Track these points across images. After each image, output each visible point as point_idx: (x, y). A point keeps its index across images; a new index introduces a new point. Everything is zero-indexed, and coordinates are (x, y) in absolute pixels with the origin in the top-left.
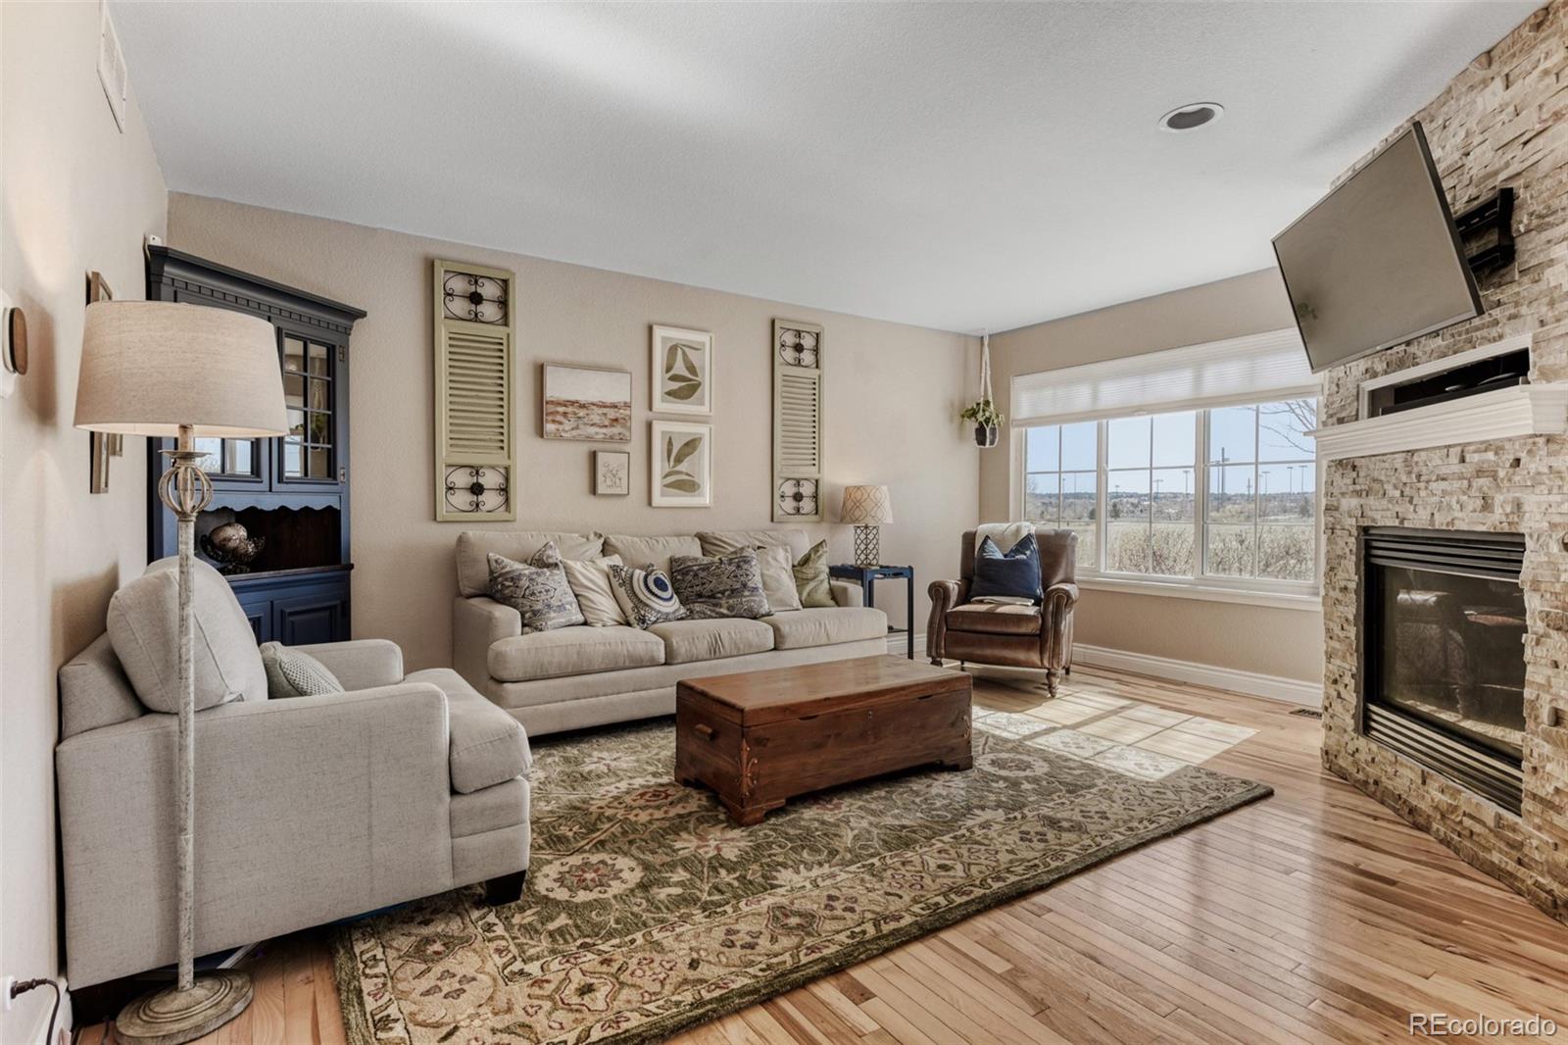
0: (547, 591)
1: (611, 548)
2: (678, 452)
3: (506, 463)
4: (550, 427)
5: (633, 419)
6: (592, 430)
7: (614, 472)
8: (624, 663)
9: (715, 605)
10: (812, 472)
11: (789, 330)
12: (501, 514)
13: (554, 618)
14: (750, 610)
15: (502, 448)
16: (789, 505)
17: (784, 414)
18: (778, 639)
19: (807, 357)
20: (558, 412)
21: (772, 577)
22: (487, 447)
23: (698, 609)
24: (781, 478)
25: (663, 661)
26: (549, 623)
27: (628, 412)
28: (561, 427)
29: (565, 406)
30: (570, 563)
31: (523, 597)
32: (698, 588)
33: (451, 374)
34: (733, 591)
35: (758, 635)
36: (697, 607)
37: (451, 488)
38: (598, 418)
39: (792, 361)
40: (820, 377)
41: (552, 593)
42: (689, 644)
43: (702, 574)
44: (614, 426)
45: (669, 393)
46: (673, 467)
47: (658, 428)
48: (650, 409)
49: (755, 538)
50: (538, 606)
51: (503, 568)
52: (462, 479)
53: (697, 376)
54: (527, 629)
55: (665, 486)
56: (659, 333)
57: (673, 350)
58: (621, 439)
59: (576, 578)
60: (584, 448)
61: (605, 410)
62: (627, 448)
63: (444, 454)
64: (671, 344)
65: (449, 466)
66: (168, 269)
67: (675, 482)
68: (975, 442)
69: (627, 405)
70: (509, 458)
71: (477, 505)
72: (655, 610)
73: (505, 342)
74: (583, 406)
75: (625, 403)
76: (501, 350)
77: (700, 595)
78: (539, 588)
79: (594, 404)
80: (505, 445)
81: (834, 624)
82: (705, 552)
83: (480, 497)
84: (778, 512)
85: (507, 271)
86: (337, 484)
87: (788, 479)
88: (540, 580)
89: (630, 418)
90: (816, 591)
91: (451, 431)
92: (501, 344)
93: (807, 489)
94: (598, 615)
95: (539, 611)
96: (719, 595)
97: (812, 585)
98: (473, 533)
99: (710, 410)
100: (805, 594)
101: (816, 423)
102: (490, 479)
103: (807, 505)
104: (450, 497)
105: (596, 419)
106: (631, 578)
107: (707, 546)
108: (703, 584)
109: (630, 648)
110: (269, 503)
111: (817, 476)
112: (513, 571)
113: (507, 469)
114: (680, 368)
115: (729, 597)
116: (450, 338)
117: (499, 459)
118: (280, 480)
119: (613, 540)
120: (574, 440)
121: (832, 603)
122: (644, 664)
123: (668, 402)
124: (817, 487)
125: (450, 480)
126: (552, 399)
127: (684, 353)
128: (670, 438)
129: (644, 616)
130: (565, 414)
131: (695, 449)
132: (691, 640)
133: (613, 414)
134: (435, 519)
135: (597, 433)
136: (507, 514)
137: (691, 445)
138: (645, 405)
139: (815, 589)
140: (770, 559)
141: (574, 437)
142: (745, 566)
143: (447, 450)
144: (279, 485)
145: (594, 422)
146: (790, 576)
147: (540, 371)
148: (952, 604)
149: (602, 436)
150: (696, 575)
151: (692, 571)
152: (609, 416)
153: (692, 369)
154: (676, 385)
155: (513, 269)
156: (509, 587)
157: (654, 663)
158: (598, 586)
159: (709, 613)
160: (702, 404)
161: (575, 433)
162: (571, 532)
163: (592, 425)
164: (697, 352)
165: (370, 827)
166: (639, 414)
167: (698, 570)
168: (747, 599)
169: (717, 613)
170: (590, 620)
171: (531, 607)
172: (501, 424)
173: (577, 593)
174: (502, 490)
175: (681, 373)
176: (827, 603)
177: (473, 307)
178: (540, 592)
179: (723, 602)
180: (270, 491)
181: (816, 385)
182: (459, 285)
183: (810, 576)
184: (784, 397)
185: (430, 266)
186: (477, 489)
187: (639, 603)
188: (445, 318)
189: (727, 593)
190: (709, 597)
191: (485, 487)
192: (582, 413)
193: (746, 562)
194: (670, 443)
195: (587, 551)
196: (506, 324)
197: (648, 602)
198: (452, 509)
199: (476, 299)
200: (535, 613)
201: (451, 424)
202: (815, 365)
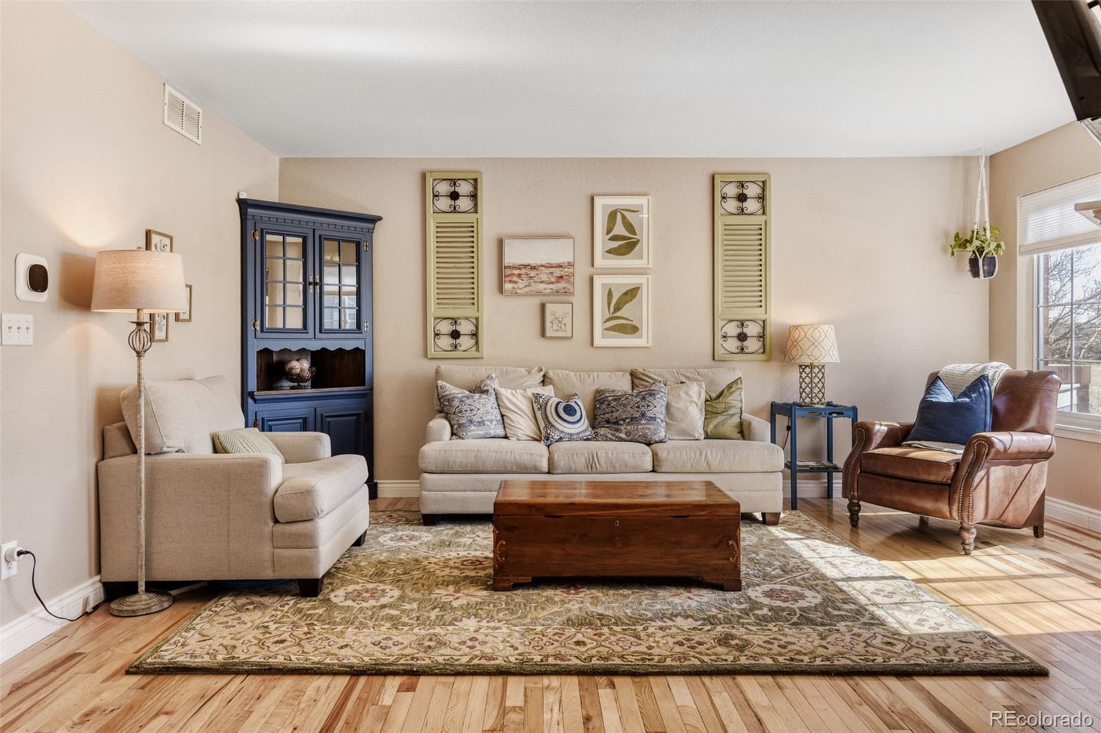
0: (471, 410)
1: (548, 380)
2: (618, 300)
3: (476, 315)
4: (508, 286)
5: (576, 275)
6: (542, 286)
7: (560, 320)
8: (512, 468)
9: (617, 430)
10: (759, 314)
11: (731, 182)
12: (472, 353)
13: (473, 430)
14: (645, 436)
15: (473, 304)
16: (733, 344)
17: (725, 260)
18: (656, 463)
19: (752, 205)
20: (513, 274)
21: (680, 409)
22: (464, 304)
23: (602, 433)
24: (723, 320)
25: (546, 470)
26: (469, 434)
27: (571, 270)
28: (516, 286)
29: (520, 269)
30: (502, 391)
31: (454, 413)
32: (607, 415)
33: (437, 252)
34: (632, 419)
35: (634, 457)
36: (602, 431)
37: (438, 335)
38: (546, 276)
39: (734, 211)
40: (766, 222)
41: (475, 412)
42: (569, 459)
43: (614, 404)
44: (559, 282)
45: (609, 252)
46: (613, 313)
47: (598, 282)
48: (593, 266)
49: (682, 375)
50: (463, 421)
51: (444, 392)
52: (446, 327)
53: (636, 234)
54: (454, 437)
55: (605, 329)
56: (599, 202)
57: (612, 216)
58: (565, 292)
59: (503, 403)
60: (536, 301)
61: (551, 270)
62: (571, 299)
63: (432, 311)
64: (611, 210)
65: (436, 318)
66: (249, 210)
67: (615, 325)
68: (969, 273)
69: (571, 265)
70: (478, 311)
71: (456, 347)
72: (558, 430)
73: (475, 225)
74: (533, 268)
75: (569, 263)
76: (472, 229)
77: (608, 422)
78: (465, 408)
79: (542, 266)
80: (475, 301)
81: (717, 455)
82: (633, 386)
83: (457, 340)
84: (720, 352)
85: (477, 172)
86: (361, 333)
87: (731, 321)
88: (468, 402)
89: (573, 275)
90: (723, 425)
91: (437, 294)
92: (473, 227)
93: (752, 330)
94: (515, 431)
95: (463, 424)
96: (621, 422)
97: (720, 418)
98: (445, 367)
99: (648, 264)
100: (711, 427)
101: (763, 266)
102: (465, 327)
103: (753, 345)
104: (437, 341)
105: (544, 277)
106: (546, 404)
107: (636, 381)
108: (612, 412)
109: (517, 457)
110: (315, 346)
111: (763, 317)
112: (451, 394)
113: (477, 319)
114: (619, 229)
115: (629, 424)
116: (437, 227)
117: (471, 312)
118: (321, 332)
119: (551, 374)
120: (526, 295)
121: (739, 435)
122: (529, 470)
123: (609, 259)
124: (764, 328)
125: (437, 328)
126: (509, 265)
127: (624, 217)
128: (610, 289)
129: (549, 435)
130: (519, 275)
131: (634, 297)
132: (570, 456)
133: (559, 272)
134: (427, 357)
135: (545, 289)
136: (477, 353)
137: (631, 293)
138: (590, 263)
139: (723, 423)
140: (682, 393)
141: (527, 292)
142: (649, 398)
143: (434, 306)
144: (320, 335)
145: (543, 279)
146: (701, 410)
147: (501, 243)
148: (873, 445)
149: (549, 291)
150: (609, 404)
151: (606, 401)
152: (555, 275)
153: (629, 227)
154: (616, 244)
155: (482, 170)
156: (446, 406)
157: (537, 471)
158: (520, 409)
159: (610, 436)
160: (641, 258)
161: (527, 289)
162: (521, 367)
163: (541, 282)
164: (636, 213)
165: (228, 531)
166: (581, 272)
167: (612, 400)
168: (643, 427)
169: (617, 437)
170: (508, 435)
171: (458, 421)
172: (472, 286)
173: (503, 413)
174: (474, 335)
175: (621, 234)
176: (732, 436)
177: (453, 202)
178: (466, 411)
179: (622, 428)
180: (315, 338)
181: (762, 232)
182: (444, 188)
183: (720, 410)
184: (725, 245)
185: (424, 177)
186: (455, 335)
187: (549, 424)
188: (434, 213)
189: (627, 421)
190: (614, 423)
191: (461, 333)
192: (533, 273)
193: (650, 395)
194: (610, 294)
195: (525, 382)
196: (476, 212)
197: (555, 424)
198: (438, 349)
199: (454, 196)
200: (460, 425)
201: (437, 288)
202: (761, 211)
